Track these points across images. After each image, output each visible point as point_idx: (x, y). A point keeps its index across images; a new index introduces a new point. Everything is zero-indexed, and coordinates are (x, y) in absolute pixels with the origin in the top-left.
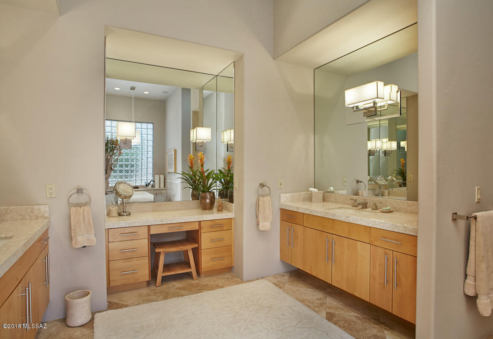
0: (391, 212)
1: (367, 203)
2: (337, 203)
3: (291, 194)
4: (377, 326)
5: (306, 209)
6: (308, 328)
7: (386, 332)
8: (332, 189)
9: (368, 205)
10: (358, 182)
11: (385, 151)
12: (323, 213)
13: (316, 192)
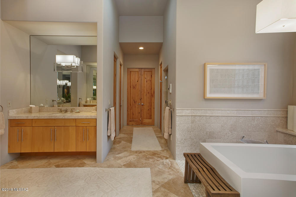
0: (79, 112)
1: (67, 110)
2: (48, 112)
3: (16, 110)
4: (79, 160)
5: (34, 117)
6: (50, 175)
7: (83, 161)
8: (42, 105)
9: (68, 111)
10: (53, 101)
11: (59, 85)
12: (48, 117)
13: (34, 107)
